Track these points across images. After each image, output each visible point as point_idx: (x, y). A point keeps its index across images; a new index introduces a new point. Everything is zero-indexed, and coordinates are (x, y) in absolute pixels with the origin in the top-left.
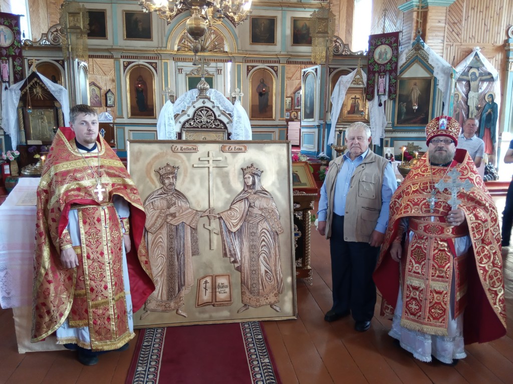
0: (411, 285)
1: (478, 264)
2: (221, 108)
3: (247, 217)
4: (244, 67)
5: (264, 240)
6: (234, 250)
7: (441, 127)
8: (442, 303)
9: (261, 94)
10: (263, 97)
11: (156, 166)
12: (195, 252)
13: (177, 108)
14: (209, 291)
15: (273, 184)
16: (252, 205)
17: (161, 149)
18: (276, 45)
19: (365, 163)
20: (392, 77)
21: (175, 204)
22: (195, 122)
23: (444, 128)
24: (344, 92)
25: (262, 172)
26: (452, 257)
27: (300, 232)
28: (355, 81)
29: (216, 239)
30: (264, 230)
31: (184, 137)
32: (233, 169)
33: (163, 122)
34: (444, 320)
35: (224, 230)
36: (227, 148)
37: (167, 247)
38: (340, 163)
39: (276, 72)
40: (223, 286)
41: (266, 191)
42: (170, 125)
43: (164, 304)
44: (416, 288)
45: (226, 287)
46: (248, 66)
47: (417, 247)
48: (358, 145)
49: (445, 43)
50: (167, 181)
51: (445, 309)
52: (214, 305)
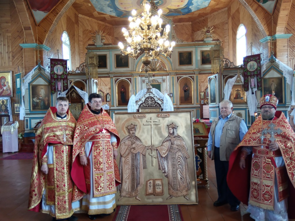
0: (253, 182)
1: (288, 171)
2: (158, 97)
3: (170, 149)
4: (175, 77)
5: (179, 162)
6: (164, 166)
7: (266, 100)
8: (270, 192)
9: (185, 91)
10: (186, 92)
11: (126, 125)
12: (145, 167)
13: (137, 98)
14: (152, 187)
15: (184, 132)
16: (173, 143)
17: (129, 117)
18: (192, 65)
19: (230, 120)
20: (258, 78)
21: (135, 143)
22: (145, 104)
23: (268, 101)
24: (231, 88)
25: (178, 127)
26: (274, 167)
27: (201, 160)
28: (237, 81)
29: (155, 160)
30: (179, 156)
31: (140, 111)
32: (163, 125)
33: (130, 105)
34: (271, 201)
35: (159, 156)
36: (160, 115)
37: (131, 164)
38: (217, 121)
39: (193, 79)
40: (159, 185)
41: (180, 136)
42: (133, 106)
43: (129, 193)
44: (256, 184)
45: (161, 185)
46: (178, 77)
47: (255, 162)
48: (225, 111)
49: (289, 58)
50: (131, 132)
51: (272, 196)
52: (154, 195)
